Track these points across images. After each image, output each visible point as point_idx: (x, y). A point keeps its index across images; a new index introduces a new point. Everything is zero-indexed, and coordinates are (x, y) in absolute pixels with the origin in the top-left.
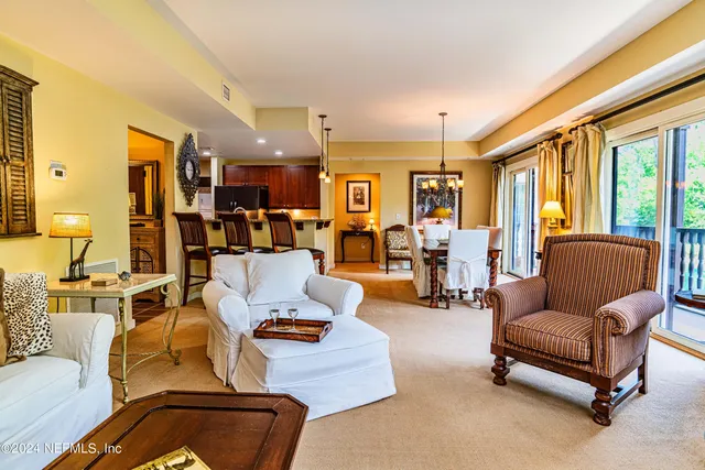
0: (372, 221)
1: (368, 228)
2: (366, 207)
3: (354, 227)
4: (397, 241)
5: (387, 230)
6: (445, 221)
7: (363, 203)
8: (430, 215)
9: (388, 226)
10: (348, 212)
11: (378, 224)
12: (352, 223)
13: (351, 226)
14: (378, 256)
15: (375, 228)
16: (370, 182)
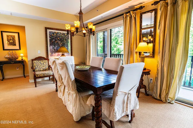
0: (22, 55)
1: (20, 59)
2: (17, 47)
3: (9, 58)
4: (40, 66)
5: (32, 60)
6: (66, 54)
7: (15, 45)
8: (57, 51)
9: (34, 58)
10: (4, 49)
11: (27, 56)
12: (7, 56)
13: (7, 58)
14: (28, 73)
15: (24, 58)
16: (19, 33)
